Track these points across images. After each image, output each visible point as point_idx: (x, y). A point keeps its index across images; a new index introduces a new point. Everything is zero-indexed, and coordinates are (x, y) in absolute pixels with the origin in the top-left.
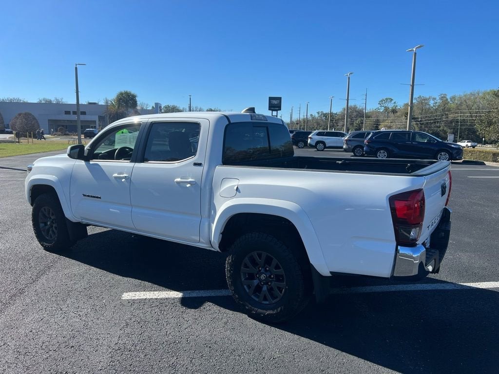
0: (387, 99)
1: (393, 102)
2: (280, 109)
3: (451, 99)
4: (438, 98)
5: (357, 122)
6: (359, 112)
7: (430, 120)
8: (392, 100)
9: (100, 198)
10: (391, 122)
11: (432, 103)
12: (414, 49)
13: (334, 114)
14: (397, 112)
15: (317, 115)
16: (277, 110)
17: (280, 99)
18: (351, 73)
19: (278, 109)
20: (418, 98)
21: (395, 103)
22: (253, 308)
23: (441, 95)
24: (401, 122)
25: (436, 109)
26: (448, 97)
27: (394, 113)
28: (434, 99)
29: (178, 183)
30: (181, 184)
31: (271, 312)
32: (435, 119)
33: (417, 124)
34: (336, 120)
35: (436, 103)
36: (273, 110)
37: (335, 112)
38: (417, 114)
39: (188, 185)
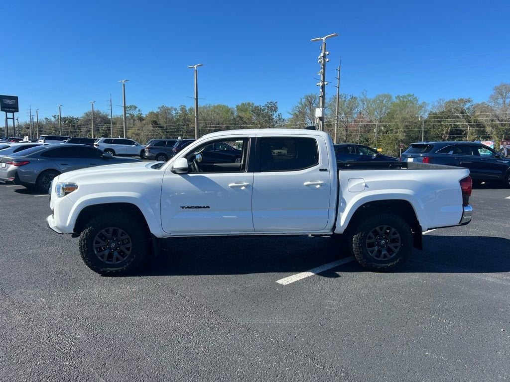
0: (131, 106)
1: (137, 109)
2: (17, 111)
3: (189, 110)
4: (179, 109)
5: (103, 128)
6: (103, 118)
7: (174, 129)
8: (136, 107)
9: (208, 207)
10: (139, 130)
11: (174, 112)
12: (195, 67)
13: (75, 118)
14: (144, 120)
15: (53, 119)
16: (13, 112)
17: (16, 98)
18: (126, 81)
19: (14, 110)
20: (162, 107)
21: (139, 111)
22: (378, 265)
23: (181, 106)
24: (148, 130)
25: (178, 119)
26: (187, 109)
27: (141, 121)
28: (175, 109)
29: (308, 185)
30: (311, 186)
31: (392, 264)
32: (178, 129)
33: (163, 132)
34: (78, 126)
35: (177, 113)
36: (7, 112)
37: (76, 117)
38: (162, 122)
39: (318, 186)
